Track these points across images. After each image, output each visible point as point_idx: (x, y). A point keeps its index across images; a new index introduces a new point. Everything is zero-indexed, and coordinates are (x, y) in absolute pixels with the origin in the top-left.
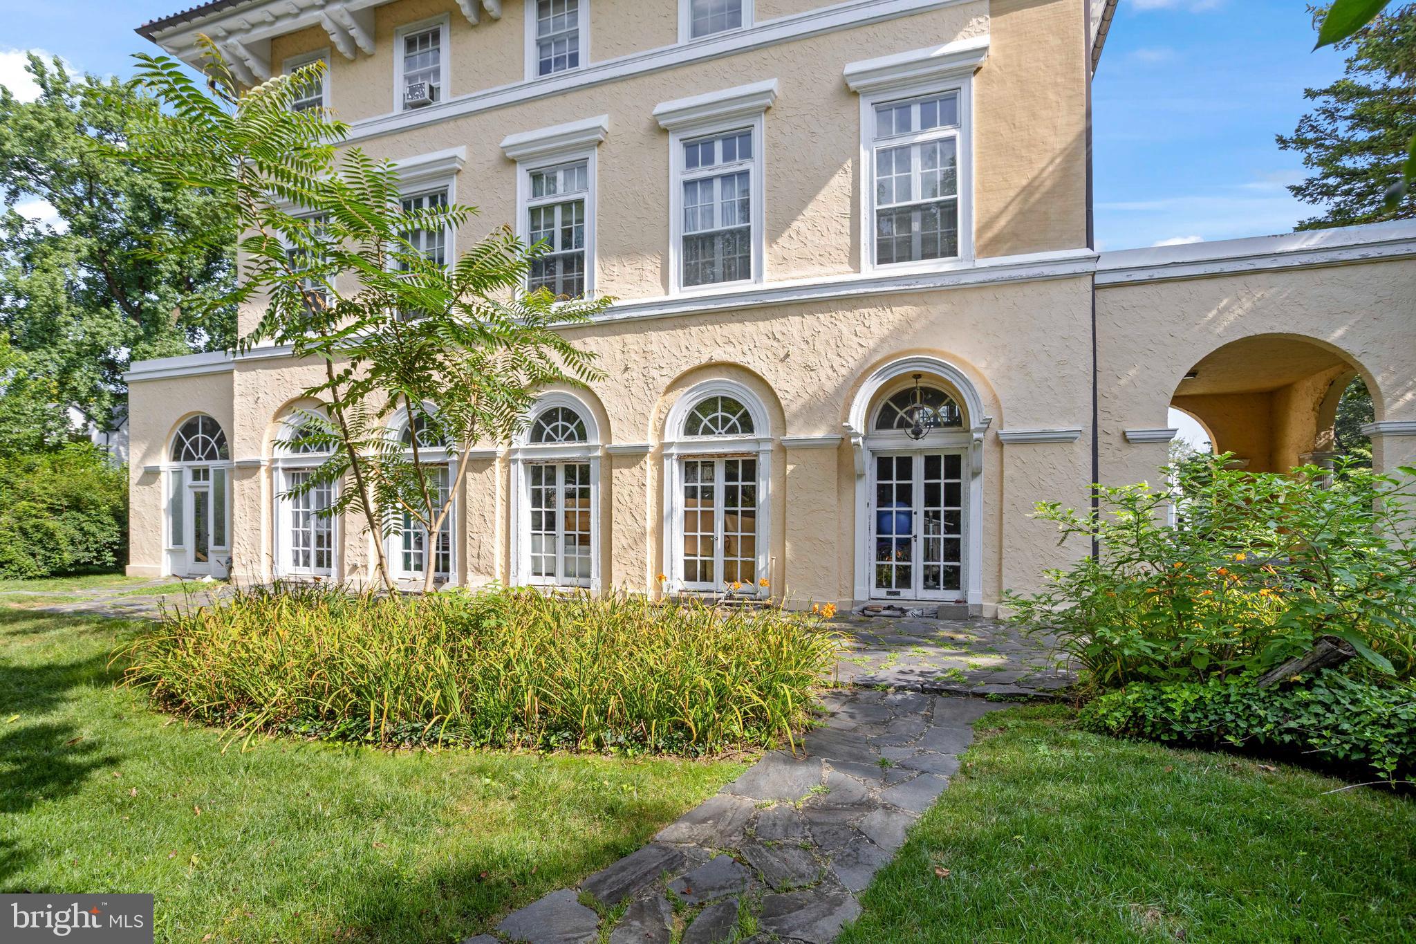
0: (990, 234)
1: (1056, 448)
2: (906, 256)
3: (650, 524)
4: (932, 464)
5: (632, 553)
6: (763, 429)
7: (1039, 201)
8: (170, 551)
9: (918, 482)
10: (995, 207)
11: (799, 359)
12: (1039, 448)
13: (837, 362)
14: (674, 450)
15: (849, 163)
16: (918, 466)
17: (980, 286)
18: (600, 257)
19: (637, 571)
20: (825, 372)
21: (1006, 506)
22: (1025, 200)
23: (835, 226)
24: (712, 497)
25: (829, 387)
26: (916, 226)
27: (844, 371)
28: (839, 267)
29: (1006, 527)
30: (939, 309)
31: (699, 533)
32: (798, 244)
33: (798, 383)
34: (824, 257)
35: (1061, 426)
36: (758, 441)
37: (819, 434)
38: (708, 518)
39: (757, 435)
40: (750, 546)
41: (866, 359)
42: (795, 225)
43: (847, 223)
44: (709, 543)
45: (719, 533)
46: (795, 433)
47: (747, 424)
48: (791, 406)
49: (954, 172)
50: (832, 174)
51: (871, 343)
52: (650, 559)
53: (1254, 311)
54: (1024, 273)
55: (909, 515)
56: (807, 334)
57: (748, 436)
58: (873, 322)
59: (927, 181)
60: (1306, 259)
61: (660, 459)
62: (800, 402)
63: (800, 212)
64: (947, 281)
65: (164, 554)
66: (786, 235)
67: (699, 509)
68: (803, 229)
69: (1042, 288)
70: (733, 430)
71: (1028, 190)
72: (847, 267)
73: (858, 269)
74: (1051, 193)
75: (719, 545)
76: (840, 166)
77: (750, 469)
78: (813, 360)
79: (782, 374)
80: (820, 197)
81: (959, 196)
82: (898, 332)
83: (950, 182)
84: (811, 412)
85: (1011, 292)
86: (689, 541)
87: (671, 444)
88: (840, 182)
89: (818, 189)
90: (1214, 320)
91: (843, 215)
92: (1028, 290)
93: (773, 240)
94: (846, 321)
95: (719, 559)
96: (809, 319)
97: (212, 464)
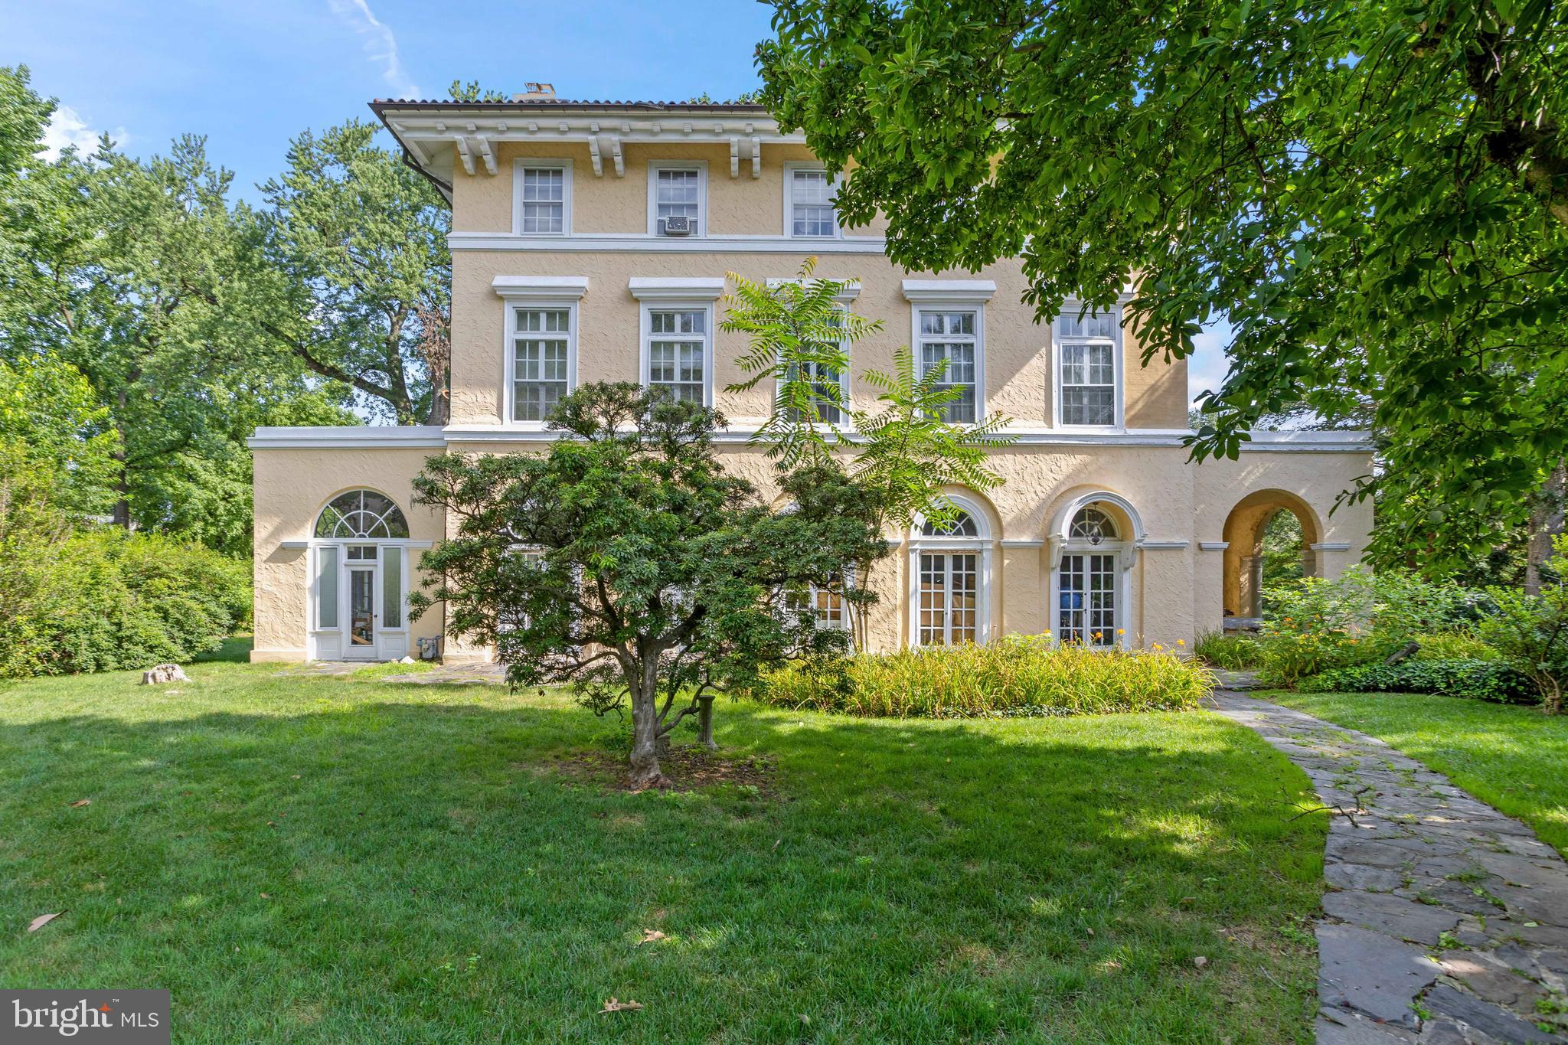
0: (1132, 413)
1: (1173, 553)
2: (1079, 421)
3: (899, 602)
4: (1095, 560)
5: (885, 625)
6: (985, 534)
7: (1161, 395)
8: (315, 634)
9: (1087, 573)
10: (1137, 395)
11: (1013, 486)
12: (1164, 553)
13: (1039, 489)
14: (917, 546)
15: (1043, 350)
16: (1087, 563)
17: (1130, 447)
18: (854, 392)
19: (889, 639)
20: (1030, 496)
21: (1146, 590)
22: (1152, 394)
23: (1034, 394)
24: (942, 582)
25: (1033, 505)
26: (1085, 401)
27: (1042, 496)
28: (1037, 423)
29: (1145, 603)
30: (1103, 459)
31: (933, 609)
32: (1008, 403)
33: (1012, 502)
34: (1027, 414)
35: (1177, 540)
36: (982, 542)
37: (1025, 539)
38: (940, 599)
39: (980, 538)
40: (971, 617)
41: (1057, 487)
42: (1006, 388)
43: (1042, 392)
44: (940, 616)
45: (948, 609)
46: (1010, 538)
47: (971, 528)
48: (1007, 519)
49: (1111, 368)
50: (1032, 356)
51: (1060, 477)
52: (899, 629)
53: (1264, 475)
54: (1156, 441)
55: (1080, 596)
56: (1018, 468)
57: (974, 538)
58: (1063, 463)
59: (1094, 372)
60: (1290, 448)
61: (906, 555)
62: (1013, 515)
63: (1009, 379)
64: (1110, 441)
65: (309, 636)
66: (1000, 394)
67: (933, 591)
68: (1012, 393)
69: (1165, 452)
70: (959, 533)
71: (1153, 388)
72: (1043, 424)
73: (1051, 426)
74: (1167, 391)
75: (948, 618)
76: (1037, 351)
77: (971, 562)
78: (1022, 486)
79: (1001, 495)
80: (1024, 371)
81: (1115, 385)
82: (1078, 472)
83: (1108, 375)
84: (1020, 524)
85: (1147, 452)
86: (925, 615)
87: (915, 542)
88: (1037, 363)
89: (1022, 365)
90: (1244, 478)
91: (1040, 387)
92: (1157, 452)
93: (991, 397)
94: (1045, 461)
95: (948, 628)
96: (1019, 457)
97: (381, 543)
